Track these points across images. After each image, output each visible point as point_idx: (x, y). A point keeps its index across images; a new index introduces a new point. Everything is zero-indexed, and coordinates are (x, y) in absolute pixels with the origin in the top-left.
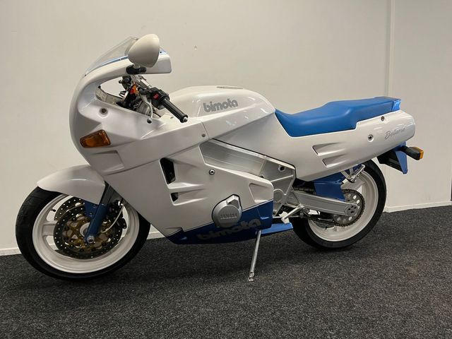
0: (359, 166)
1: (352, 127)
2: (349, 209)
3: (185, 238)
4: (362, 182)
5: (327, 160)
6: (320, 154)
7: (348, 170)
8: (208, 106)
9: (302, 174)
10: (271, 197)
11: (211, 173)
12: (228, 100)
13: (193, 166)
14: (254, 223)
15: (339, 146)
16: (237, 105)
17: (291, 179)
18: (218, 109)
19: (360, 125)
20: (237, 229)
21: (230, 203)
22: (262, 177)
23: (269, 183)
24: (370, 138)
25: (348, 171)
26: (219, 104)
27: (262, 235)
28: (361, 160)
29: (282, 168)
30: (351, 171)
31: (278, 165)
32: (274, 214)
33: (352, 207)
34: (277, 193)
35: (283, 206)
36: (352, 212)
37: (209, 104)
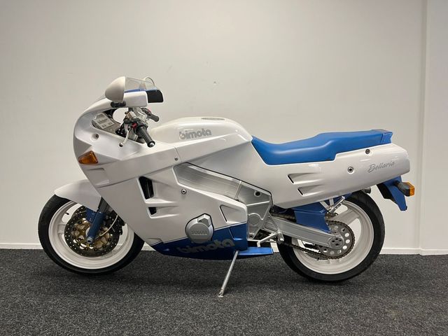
0: (340, 198)
1: (331, 158)
2: (333, 241)
4: (357, 216)
5: (301, 190)
6: (295, 183)
7: (328, 200)
8: (183, 134)
9: (279, 200)
10: (245, 220)
11: (184, 192)
12: (203, 129)
13: (167, 185)
14: (228, 243)
15: (315, 176)
16: (210, 134)
17: (267, 204)
18: (193, 137)
19: (339, 157)
20: (212, 247)
21: (200, 221)
22: (238, 200)
23: (244, 207)
24: (351, 170)
25: (327, 202)
26: (194, 133)
27: (239, 257)
28: (342, 191)
29: (258, 193)
30: (332, 202)
31: (254, 190)
32: (251, 236)
33: (337, 239)
34: (254, 217)
35: (260, 230)
36: (337, 245)
37: (185, 133)
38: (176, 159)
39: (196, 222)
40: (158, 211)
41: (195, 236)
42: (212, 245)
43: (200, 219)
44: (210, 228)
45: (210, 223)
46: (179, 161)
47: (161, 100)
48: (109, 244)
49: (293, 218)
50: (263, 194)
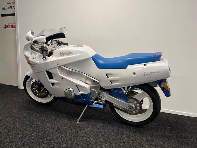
1: (125, 68)
2: (129, 107)
3: (62, 100)
6: (109, 78)
9: (102, 85)
10: (89, 91)
11: (62, 78)
12: (69, 52)
13: (56, 75)
16: (72, 54)
17: (98, 86)
18: (65, 55)
19: (130, 67)
20: (76, 102)
22: (86, 83)
24: (134, 74)
25: (124, 88)
26: (65, 53)
27: (88, 107)
29: (94, 81)
30: (126, 88)
31: (92, 79)
32: (93, 99)
33: (131, 106)
34: (93, 91)
35: (97, 97)
36: (131, 109)
37: (62, 53)
38: (58, 64)
39: (67, 91)
40: (55, 84)
43: (69, 90)
44: (73, 94)
45: (72, 92)
46: (59, 65)
50: (96, 81)
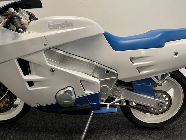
0: (166, 75)
1: (162, 46)
2: (158, 104)
3: (46, 110)
4: (172, 86)
5: (139, 69)
6: (135, 64)
7: (158, 76)
8: (51, 26)
9: (122, 76)
10: (98, 90)
11: (53, 71)
12: (66, 22)
13: (39, 65)
14: (86, 106)
16: (72, 26)
17: (114, 79)
18: (58, 28)
19: (168, 44)
20: (75, 109)
21: (65, 92)
22: (94, 76)
23: (98, 81)
24: (176, 54)
25: (157, 77)
26: (59, 24)
27: (94, 114)
28: (168, 70)
29: (108, 72)
30: (160, 78)
31: (105, 69)
32: (103, 101)
33: (161, 103)
34: (105, 88)
35: (109, 97)
36: (161, 106)
37: (52, 25)
38: (45, 45)
39: (62, 92)
40: (35, 84)
41: (62, 102)
42: (75, 107)
43: (66, 90)
44: (73, 96)
45: (73, 93)
46: (47, 47)
47: (41, 6)
48: (7, 105)
49: (132, 88)
50: (112, 72)
